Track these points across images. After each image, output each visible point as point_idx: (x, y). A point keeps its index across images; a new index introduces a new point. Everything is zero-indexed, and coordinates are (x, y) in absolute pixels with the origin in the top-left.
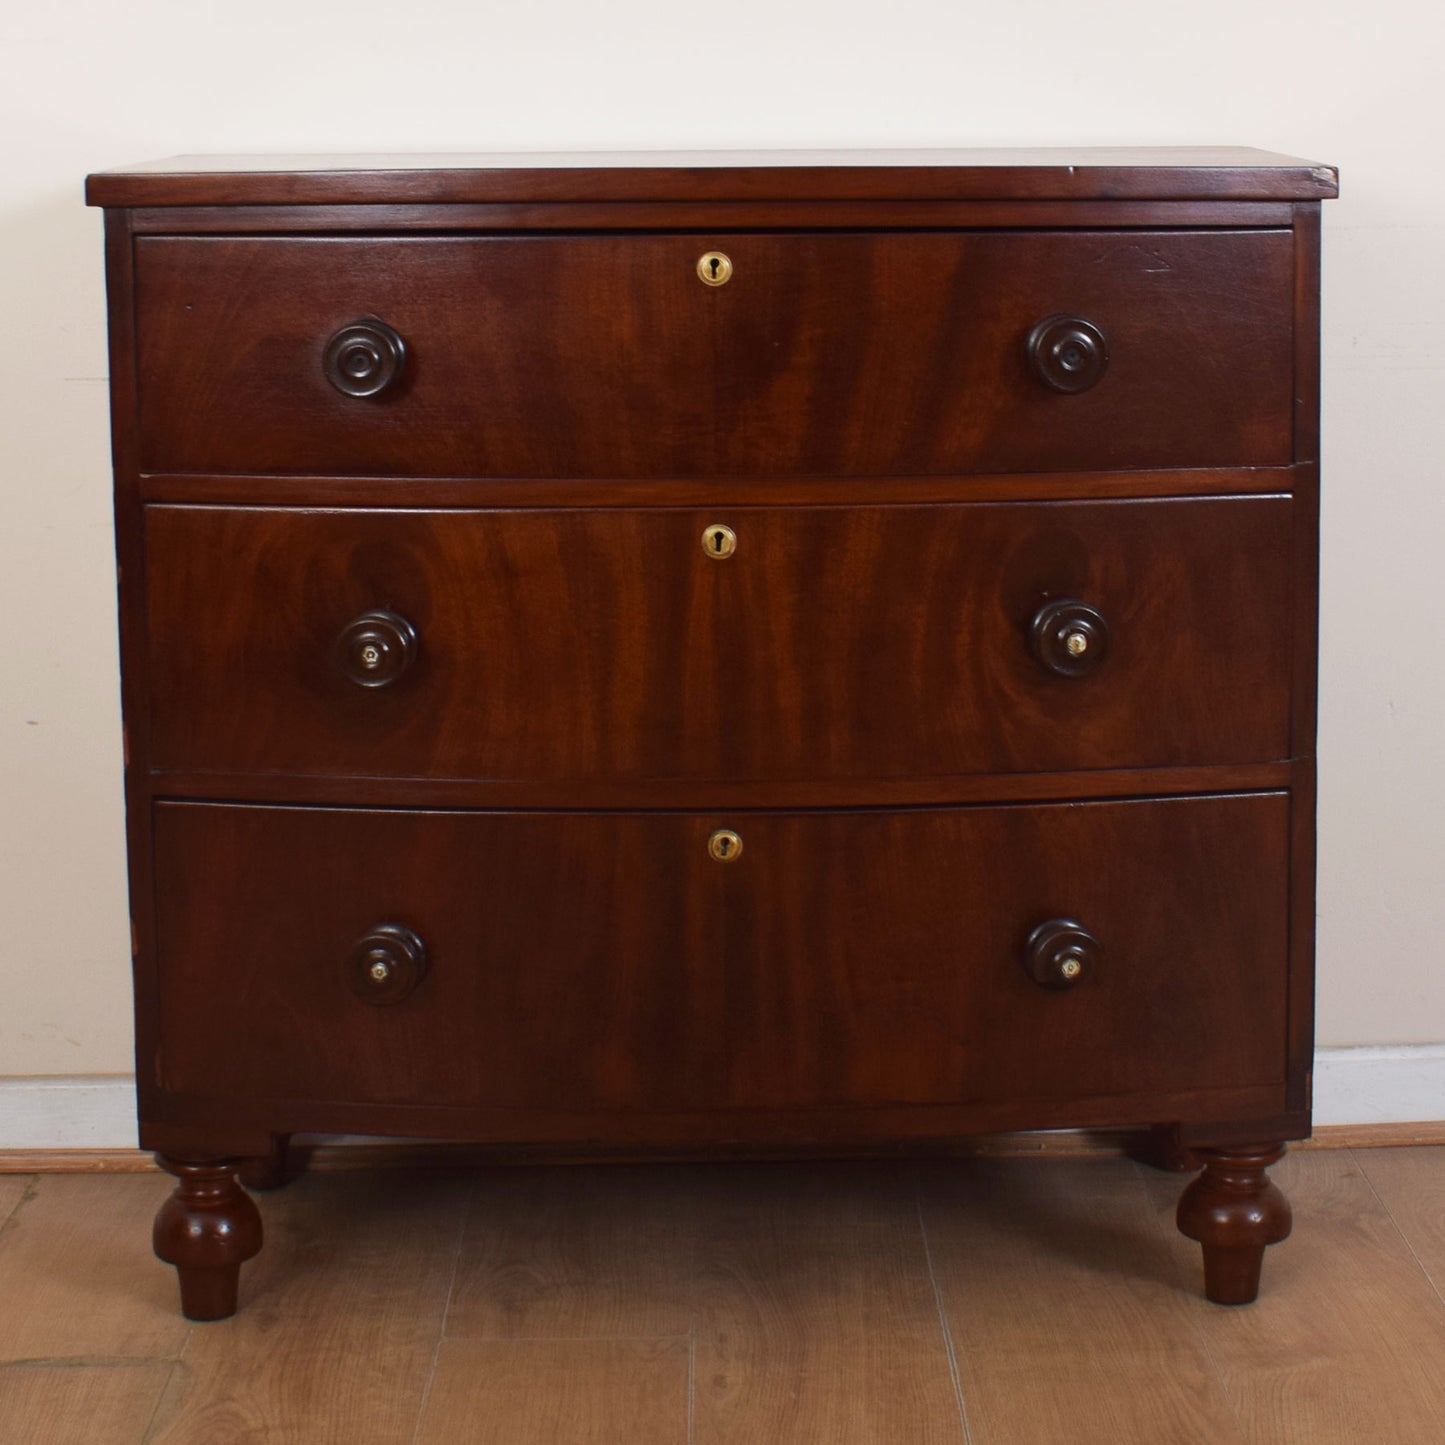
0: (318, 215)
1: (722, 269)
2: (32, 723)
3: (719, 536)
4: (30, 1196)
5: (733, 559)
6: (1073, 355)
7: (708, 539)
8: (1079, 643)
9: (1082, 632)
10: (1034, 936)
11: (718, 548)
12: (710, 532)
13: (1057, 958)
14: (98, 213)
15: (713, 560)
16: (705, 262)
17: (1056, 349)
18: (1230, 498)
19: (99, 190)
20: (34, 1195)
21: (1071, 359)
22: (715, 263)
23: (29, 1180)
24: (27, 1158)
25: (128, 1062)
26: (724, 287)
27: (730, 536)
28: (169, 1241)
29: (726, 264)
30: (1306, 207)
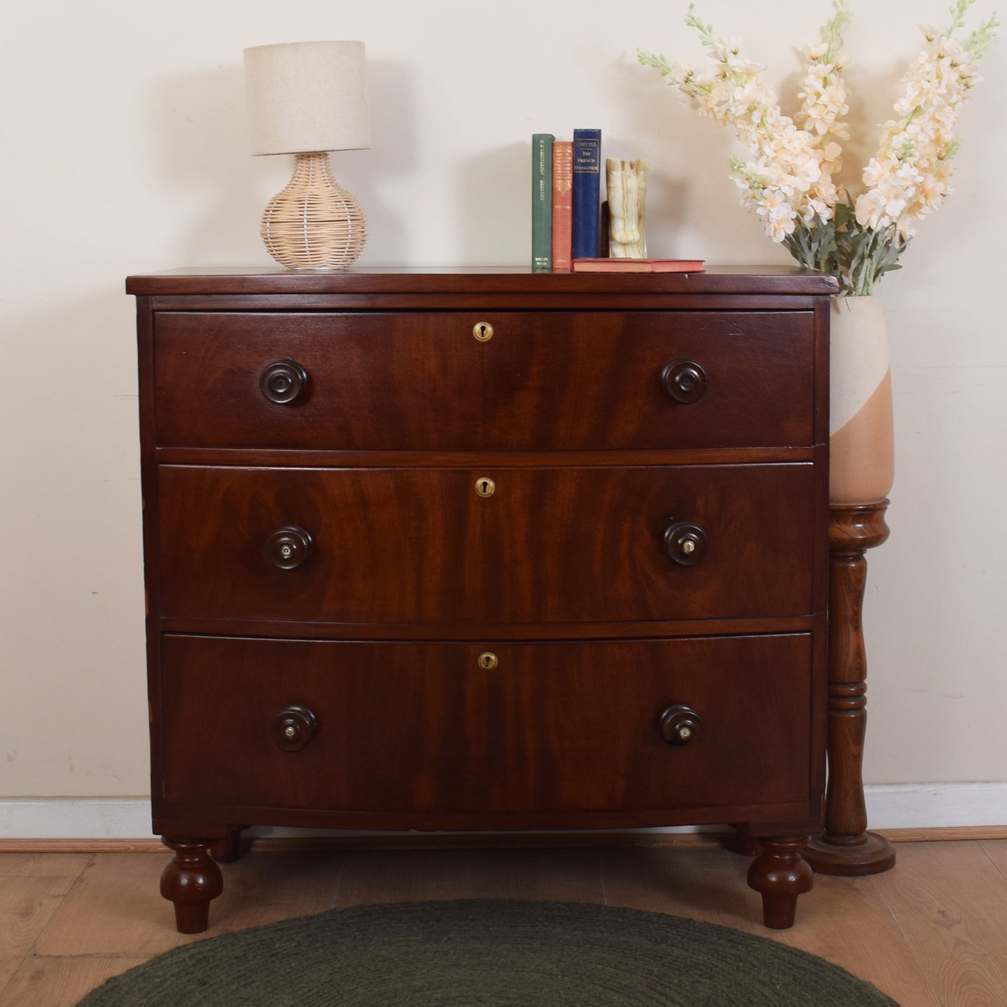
0: (257, 300)
1: (487, 332)
2: (94, 593)
3: (485, 484)
4: (91, 865)
5: (493, 497)
6: (686, 382)
7: (479, 485)
8: (690, 547)
9: (692, 540)
10: (665, 715)
11: (485, 491)
12: (480, 482)
13: (677, 727)
14: (133, 298)
15: (482, 498)
16: (478, 328)
17: (677, 378)
18: (778, 464)
19: (135, 285)
20: (93, 864)
21: (686, 384)
22: (483, 328)
23: (91, 855)
24: (89, 844)
25: (146, 789)
26: (489, 342)
27: (491, 484)
28: (169, 888)
29: (489, 329)
30: (822, 299)
